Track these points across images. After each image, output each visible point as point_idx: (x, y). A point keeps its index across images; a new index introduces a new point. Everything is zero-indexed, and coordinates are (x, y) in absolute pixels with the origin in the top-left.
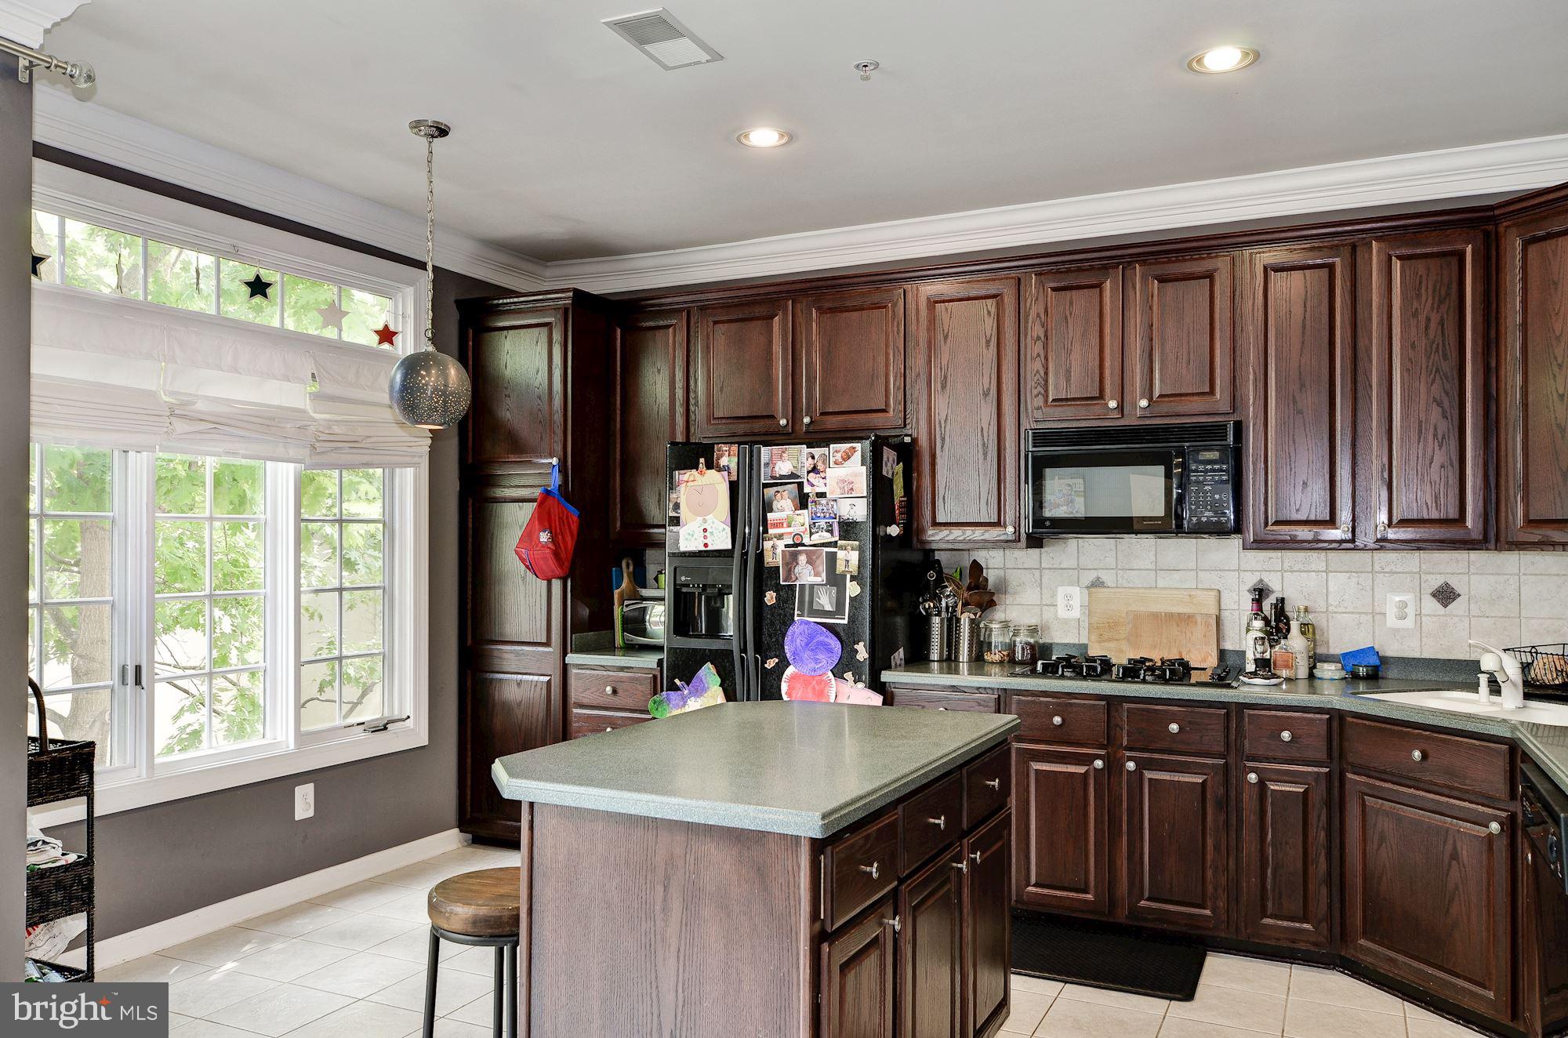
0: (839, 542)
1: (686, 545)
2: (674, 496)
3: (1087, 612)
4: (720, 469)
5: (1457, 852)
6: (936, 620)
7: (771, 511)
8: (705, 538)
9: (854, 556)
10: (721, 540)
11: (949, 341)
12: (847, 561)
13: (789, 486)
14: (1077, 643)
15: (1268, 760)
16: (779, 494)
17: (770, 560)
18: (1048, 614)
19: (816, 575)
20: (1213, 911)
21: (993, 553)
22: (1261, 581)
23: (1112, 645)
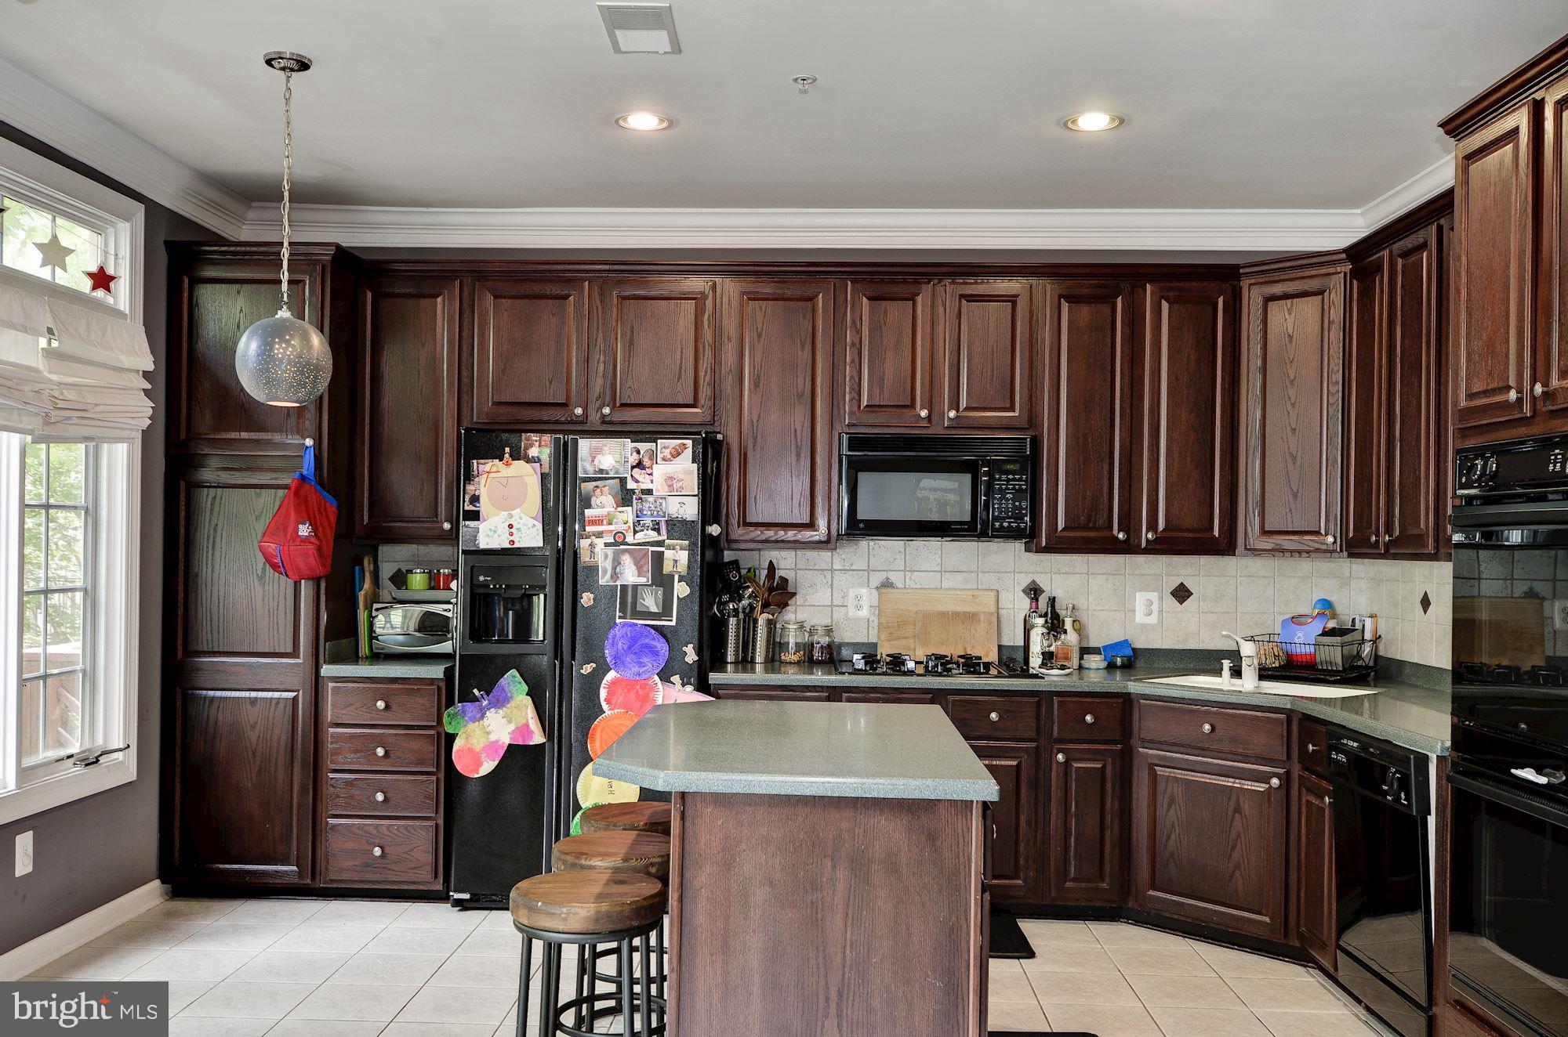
0: (667, 541)
1: (485, 542)
2: (470, 488)
3: (877, 612)
4: (528, 460)
5: (1239, 805)
6: (732, 621)
7: (589, 506)
8: (511, 534)
9: (683, 557)
10: (530, 535)
11: (762, 339)
12: (676, 561)
13: (610, 481)
14: (866, 641)
15: (1071, 741)
16: (599, 490)
17: (588, 559)
18: (839, 614)
19: (639, 575)
20: (1025, 881)
21: (784, 553)
22: (1034, 581)
23: (903, 642)
